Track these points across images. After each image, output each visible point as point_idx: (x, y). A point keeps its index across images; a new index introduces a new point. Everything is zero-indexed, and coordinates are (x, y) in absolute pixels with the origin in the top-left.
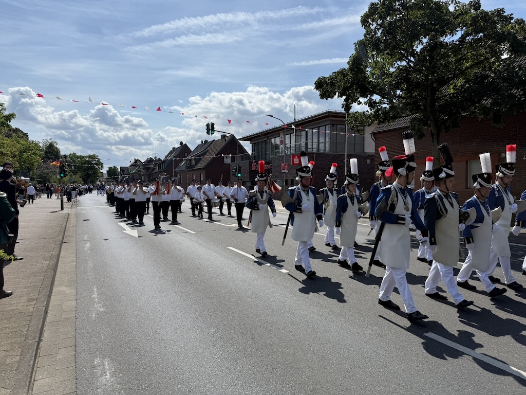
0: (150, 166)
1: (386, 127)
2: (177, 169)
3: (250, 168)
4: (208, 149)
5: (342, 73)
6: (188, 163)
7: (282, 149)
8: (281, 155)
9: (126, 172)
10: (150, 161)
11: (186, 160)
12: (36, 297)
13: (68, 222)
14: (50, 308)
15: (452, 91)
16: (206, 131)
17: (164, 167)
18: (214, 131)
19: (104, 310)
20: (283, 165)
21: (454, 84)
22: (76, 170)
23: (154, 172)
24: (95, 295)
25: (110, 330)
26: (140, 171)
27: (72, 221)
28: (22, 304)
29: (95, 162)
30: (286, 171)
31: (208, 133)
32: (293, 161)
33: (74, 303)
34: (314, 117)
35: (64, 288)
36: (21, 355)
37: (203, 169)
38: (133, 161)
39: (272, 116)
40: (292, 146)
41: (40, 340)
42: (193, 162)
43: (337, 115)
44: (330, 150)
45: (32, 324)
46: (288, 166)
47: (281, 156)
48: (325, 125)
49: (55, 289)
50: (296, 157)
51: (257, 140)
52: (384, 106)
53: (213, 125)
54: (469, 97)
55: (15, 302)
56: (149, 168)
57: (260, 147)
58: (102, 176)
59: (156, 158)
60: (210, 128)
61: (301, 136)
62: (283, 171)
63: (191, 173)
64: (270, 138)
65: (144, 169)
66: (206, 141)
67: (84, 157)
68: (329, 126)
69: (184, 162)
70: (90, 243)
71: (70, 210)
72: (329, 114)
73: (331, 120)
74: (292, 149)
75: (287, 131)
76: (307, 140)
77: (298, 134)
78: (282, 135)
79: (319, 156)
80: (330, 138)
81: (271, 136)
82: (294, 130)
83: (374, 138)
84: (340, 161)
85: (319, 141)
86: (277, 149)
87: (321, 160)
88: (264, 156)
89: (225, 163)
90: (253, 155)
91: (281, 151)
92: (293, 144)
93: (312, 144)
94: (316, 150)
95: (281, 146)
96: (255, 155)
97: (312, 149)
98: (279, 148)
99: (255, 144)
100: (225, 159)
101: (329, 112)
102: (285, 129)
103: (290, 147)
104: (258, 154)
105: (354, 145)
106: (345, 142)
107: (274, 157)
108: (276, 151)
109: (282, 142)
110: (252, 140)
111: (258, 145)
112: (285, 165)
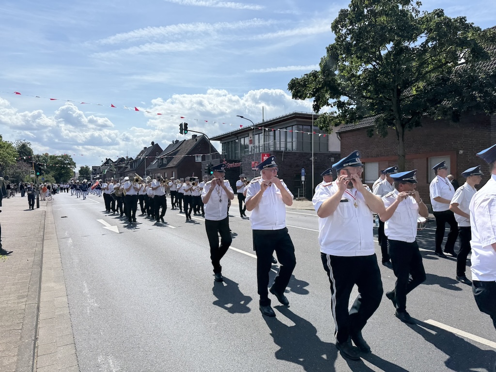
0: (122, 165)
1: (351, 127)
2: (149, 168)
4: (179, 149)
5: (315, 74)
6: (160, 162)
7: (252, 148)
8: (250, 153)
9: (98, 171)
10: (122, 160)
11: (158, 159)
12: (26, 294)
13: (46, 219)
14: (41, 305)
15: (415, 93)
16: (179, 131)
17: (136, 165)
18: (187, 131)
19: (98, 306)
20: (253, 163)
22: (49, 170)
23: (126, 170)
24: (86, 290)
25: (108, 326)
26: (111, 170)
27: (50, 218)
28: (12, 301)
29: (67, 162)
31: (181, 133)
32: (263, 159)
33: (65, 299)
34: (282, 118)
35: (52, 284)
36: (18, 355)
37: (174, 167)
38: (105, 161)
39: (242, 117)
40: (261, 145)
41: (36, 339)
42: (165, 162)
43: (303, 116)
44: (297, 148)
45: (26, 321)
47: (251, 155)
48: (292, 126)
49: (42, 286)
50: (266, 155)
51: (227, 139)
52: (351, 107)
53: (186, 125)
54: (431, 97)
55: (5, 299)
56: (121, 167)
57: (230, 146)
58: (75, 175)
60: (184, 128)
61: (269, 135)
62: (253, 169)
63: (164, 171)
64: (239, 137)
65: (115, 168)
66: (177, 141)
67: (57, 157)
68: (296, 126)
69: (156, 161)
70: (72, 239)
71: (46, 207)
72: (296, 115)
73: (297, 121)
74: (261, 148)
75: (256, 131)
76: (274, 139)
77: (266, 134)
78: (251, 135)
79: (286, 155)
80: (297, 138)
81: (240, 135)
82: (263, 130)
83: (339, 137)
84: (306, 159)
85: (286, 140)
86: (246, 148)
87: (289, 158)
88: (233, 155)
89: (196, 161)
90: (223, 154)
91: (250, 150)
92: (262, 143)
93: (280, 143)
94: (283, 148)
95: (250, 146)
96: (226, 154)
97: (280, 147)
98: (248, 147)
99: (225, 143)
100: (196, 158)
101: (295, 113)
102: (255, 129)
103: (259, 146)
104: (228, 153)
105: (319, 144)
106: (310, 141)
107: (244, 155)
108: (246, 150)
109: (251, 142)
110: (222, 139)
111: (228, 145)
112: (255, 163)
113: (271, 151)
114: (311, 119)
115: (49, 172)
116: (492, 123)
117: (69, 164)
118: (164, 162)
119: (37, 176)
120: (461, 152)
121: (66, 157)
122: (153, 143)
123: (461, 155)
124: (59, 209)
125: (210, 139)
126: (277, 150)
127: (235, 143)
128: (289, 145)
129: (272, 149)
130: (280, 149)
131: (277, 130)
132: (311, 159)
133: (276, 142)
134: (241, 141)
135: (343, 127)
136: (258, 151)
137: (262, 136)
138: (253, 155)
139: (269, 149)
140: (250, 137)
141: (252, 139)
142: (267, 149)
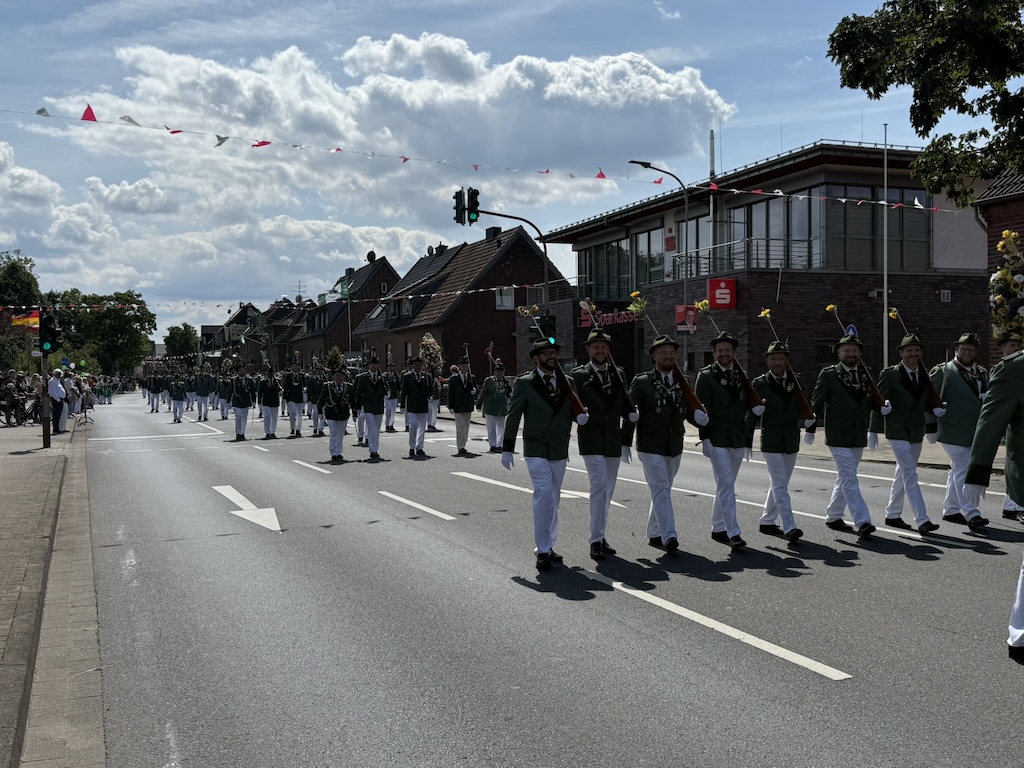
0: (284, 323)
2: (359, 330)
3: (575, 323)
4: (447, 271)
6: (392, 311)
8: (670, 279)
9: (217, 340)
10: (282, 310)
11: (387, 303)
16: (454, 213)
18: (477, 213)
20: (680, 309)
23: (295, 338)
29: (132, 313)
30: (690, 328)
31: (459, 219)
32: (713, 298)
37: (434, 324)
38: (236, 310)
39: (646, 165)
43: (849, 154)
46: (695, 316)
50: (723, 285)
51: (593, 239)
53: (474, 194)
56: (283, 328)
57: (602, 258)
58: (153, 353)
59: (299, 298)
60: (467, 207)
62: (681, 328)
63: (401, 339)
65: (266, 330)
66: (442, 249)
67: (102, 299)
68: (823, 188)
69: (380, 309)
70: (136, 551)
71: (67, 446)
72: (825, 153)
73: (828, 172)
74: (703, 261)
75: (689, 208)
76: (749, 233)
77: (722, 217)
78: (670, 223)
79: (791, 281)
80: (827, 227)
81: (637, 225)
82: (711, 205)
83: (983, 220)
84: (857, 294)
85: (788, 234)
86: (656, 265)
87: (800, 293)
88: (614, 287)
89: (498, 308)
90: (582, 284)
91: (668, 268)
92: (707, 246)
93: (768, 246)
94: (779, 262)
95: (669, 256)
96: (589, 283)
97: (768, 259)
98: (662, 260)
99: (586, 250)
100: (498, 298)
101: (823, 147)
102: (686, 201)
103: (698, 257)
104: (597, 281)
105: (899, 243)
106: (870, 237)
107: (648, 286)
108: (653, 269)
109: (671, 244)
110: (579, 239)
111: (597, 255)
112: (688, 309)
113: (741, 272)
114: (880, 163)
115: (83, 343)
117: (137, 319)
118: (405, 312)
119: (46, 353)
121: (127, 298)
122: (371, 256)
124: (105, 452)
125: (544, 239)
126: (755, 266)
127: (619, 248)
128: (798, 253)
129: (739, 265)
130: (768, 264)
131: (756, 203)
132: (874, 294)
133: (754, 242)
134: (637, 241)
135: (995, 187)
136: (694, 272)
137: (707, 225)
138: (681, 283)
139: (731, 265)
140: (667, 228)
141: (673, 234)
142: (725, 266)
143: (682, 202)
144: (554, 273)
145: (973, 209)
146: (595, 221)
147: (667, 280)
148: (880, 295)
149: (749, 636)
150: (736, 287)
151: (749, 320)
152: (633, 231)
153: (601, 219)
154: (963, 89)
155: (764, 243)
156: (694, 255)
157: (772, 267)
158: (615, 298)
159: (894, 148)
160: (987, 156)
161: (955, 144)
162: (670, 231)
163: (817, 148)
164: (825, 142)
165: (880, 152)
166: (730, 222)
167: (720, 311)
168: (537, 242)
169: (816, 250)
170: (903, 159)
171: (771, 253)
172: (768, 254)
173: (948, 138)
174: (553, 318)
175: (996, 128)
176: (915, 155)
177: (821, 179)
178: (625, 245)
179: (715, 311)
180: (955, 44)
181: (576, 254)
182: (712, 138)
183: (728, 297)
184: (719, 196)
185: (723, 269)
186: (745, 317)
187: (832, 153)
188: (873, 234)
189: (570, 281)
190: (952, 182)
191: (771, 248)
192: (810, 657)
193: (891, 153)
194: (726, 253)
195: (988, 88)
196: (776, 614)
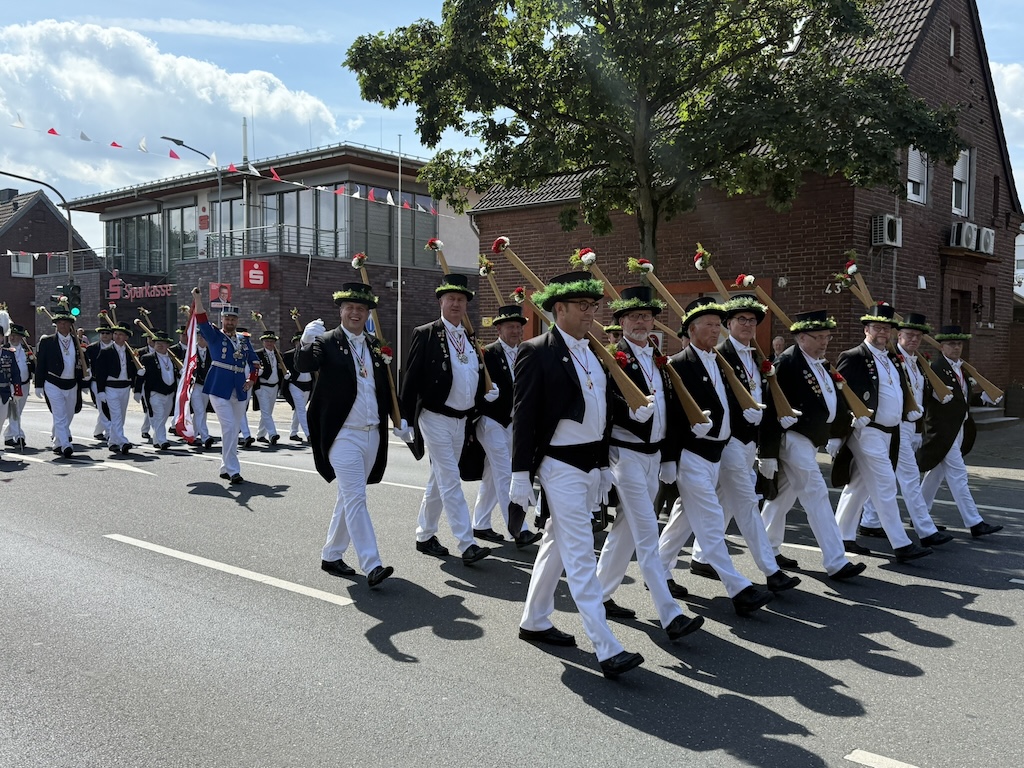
3: (102, 294)
7: (207, 240)
8: (204, 257)
20: (214, 286)
21: (690, 100)
32: (247, 278)
39: (179, 143)
43: (370, 158)
44: (351, 252)
46: (229, 294)
47: (205, 262)
48: (337, 184)
50: (256, 266)
68: (347, 186)
72: (349, 154)
73: (351, 172)
74: (236, 242)
75: (223, 190)
76: (281, 220)
77: (255, 202)
78: (204, 202)
79: (318, 267)
80: (351, 221)
81: (168, 201)
82: (245, 189)
83: (476, 227)
84: (376, 283)
85: (317, 225)
86: (190, 242)
87: (328, 279)
88: (145, 262)
89: (13, 275)
90: (111, 256)
91: (202, 245)
92: (240, 229)
93: (298, 233)
94: (309, 249)
95: (203, 235)
96: (117, 255)
97: (299, 246)
98: (196, 238)
99: (115, 221)
100: (14, 264)
101: (346, 149)
102: (220, 182)
103: (232, 238)
104: (127, 253)
105: (412, 243)
106: (388, 234)
107: (181, 262)
108: (186, 246)
109: (204, 222)
110: (108, 209)
111: (127, 227)
112: (222, 287)
113: (273, 255)
114: (395, 169)
116: (856, 212)
120: (783, 282)
123: (783, 289)
125: (66, 206)
126: (287, 251)
127: (151, 222)
128: (326, 241)
129: (272, 249)
130: (298, 250)
131: (287, 192)
132: (391, 284)
133: (286, 229)
134: (169, 217)
135: (486, 200)
136: (228, 251)
137: (240, 207)
138: (215, 262)
139: (264, 248)
140: (201, 205)
141: (207, 213)
142: (259, 249)
143: (215, 183)
144: (79, 243)
145: (468, 217)
146: (124, 193)
147: (201, 257)
148: (396, 285)
149: (270, 578)
150: (268, 269)
151: (281, 301)
152: (165, 207)
153: (131, 192)
154: (460, 113)
155: (295, 230)
156: (228, 235)
157: (302, 253)
158: (146, 272)
159: (408, 157)
160: (479, 171)
161: (455, 159)
162: (204, 209)
163: (341, 149)
164: (349, 144)
165: (396, 159)
166: (263, 207)
167: (253, 290)
168: (60, 209)
169: (342, 240)
170: (415, 167)
171: (301, 240)
172: (298, 241)
173: (448, 153)
174: (78, 288)
175: (486, 150)
176: (422, 165)
177: (346, 177)
178: (157, 219)
179: (249, 291)
180: (454, 73)
181: (103, 225)
182: (245, 125)
183: (261, 278)
184: (251, 182)
185: (256, 251)
186: (277, 298)
187: (355, 155)
188: (390, 231)
189: (96, 252)
190: (451, 191)
191: (301, 236)
192: (323, 590)
193: (404, 161)
194: (259, 236)
195: (480, 114)
196: (296, 558)
